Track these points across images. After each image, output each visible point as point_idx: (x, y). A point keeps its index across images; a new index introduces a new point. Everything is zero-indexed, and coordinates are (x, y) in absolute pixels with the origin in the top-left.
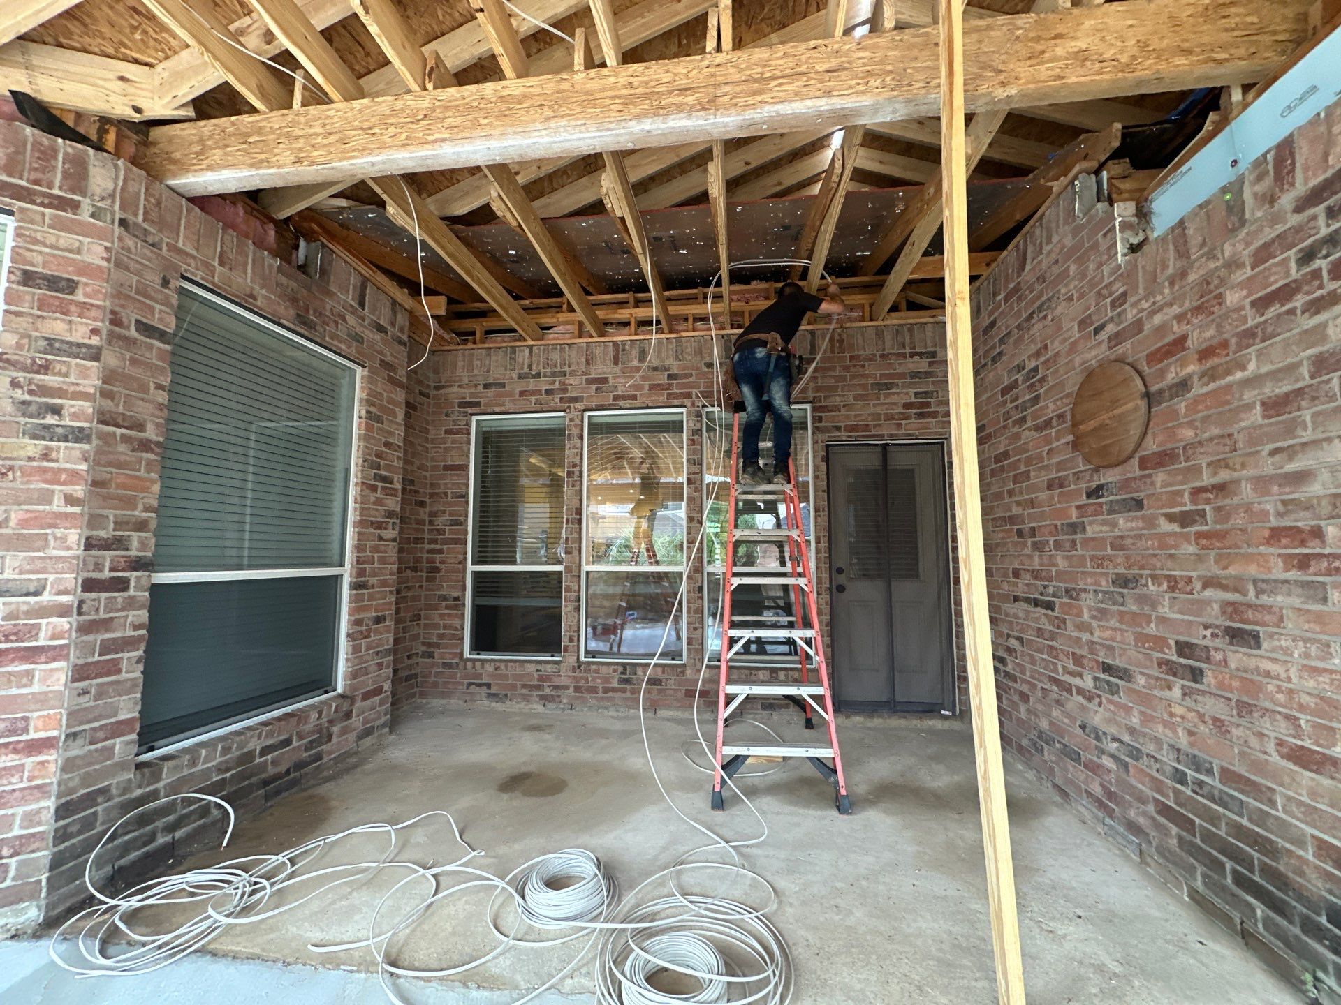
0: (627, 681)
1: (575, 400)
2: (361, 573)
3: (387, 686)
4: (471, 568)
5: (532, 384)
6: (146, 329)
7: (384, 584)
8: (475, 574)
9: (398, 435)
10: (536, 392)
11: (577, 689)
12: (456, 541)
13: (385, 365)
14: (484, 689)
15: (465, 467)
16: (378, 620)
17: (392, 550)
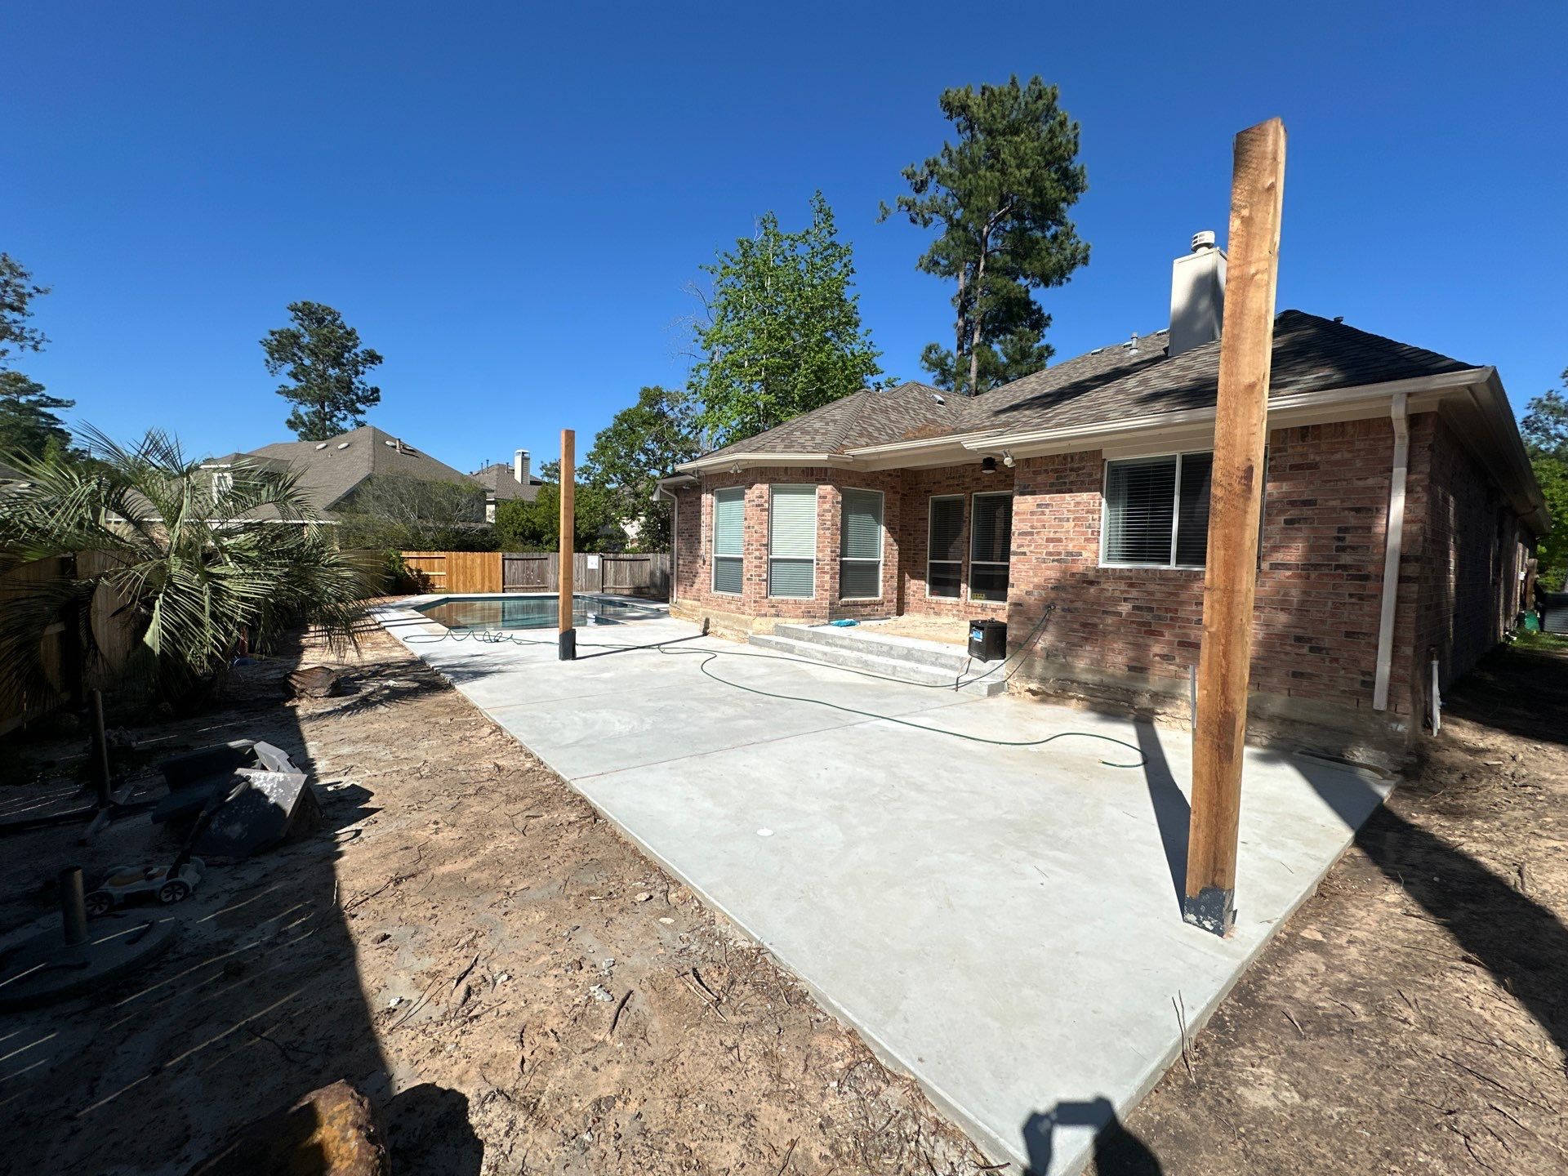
0: (984, 610)
1: (967, 488)
2: (885, 561)
3: (895, 600)
4: (929, 561)
5: (951, 482)
6: (837, 502)
7: (893, 565)
8: (931, 564)
9: (897, 510)
10: (952, 486)
11: (965, 612)
12: (923, 550)
13: (892, 487)
14: (932, 611)
15: (927, 519)
16: (892, 577)
17: (896, 553)
